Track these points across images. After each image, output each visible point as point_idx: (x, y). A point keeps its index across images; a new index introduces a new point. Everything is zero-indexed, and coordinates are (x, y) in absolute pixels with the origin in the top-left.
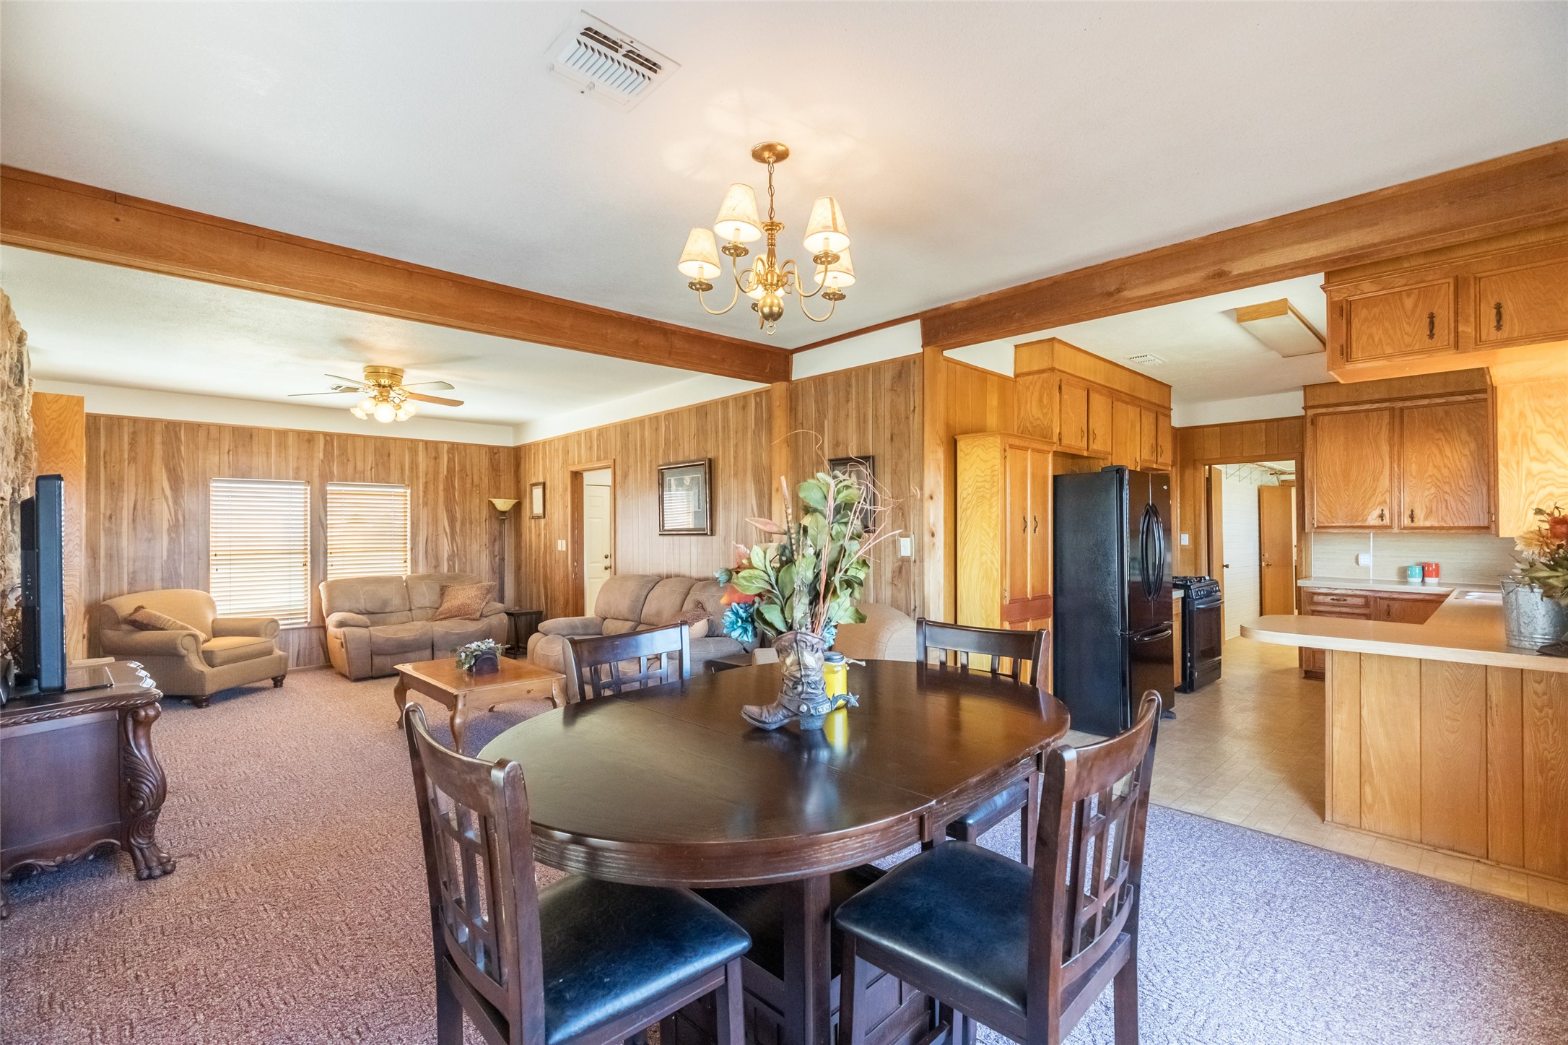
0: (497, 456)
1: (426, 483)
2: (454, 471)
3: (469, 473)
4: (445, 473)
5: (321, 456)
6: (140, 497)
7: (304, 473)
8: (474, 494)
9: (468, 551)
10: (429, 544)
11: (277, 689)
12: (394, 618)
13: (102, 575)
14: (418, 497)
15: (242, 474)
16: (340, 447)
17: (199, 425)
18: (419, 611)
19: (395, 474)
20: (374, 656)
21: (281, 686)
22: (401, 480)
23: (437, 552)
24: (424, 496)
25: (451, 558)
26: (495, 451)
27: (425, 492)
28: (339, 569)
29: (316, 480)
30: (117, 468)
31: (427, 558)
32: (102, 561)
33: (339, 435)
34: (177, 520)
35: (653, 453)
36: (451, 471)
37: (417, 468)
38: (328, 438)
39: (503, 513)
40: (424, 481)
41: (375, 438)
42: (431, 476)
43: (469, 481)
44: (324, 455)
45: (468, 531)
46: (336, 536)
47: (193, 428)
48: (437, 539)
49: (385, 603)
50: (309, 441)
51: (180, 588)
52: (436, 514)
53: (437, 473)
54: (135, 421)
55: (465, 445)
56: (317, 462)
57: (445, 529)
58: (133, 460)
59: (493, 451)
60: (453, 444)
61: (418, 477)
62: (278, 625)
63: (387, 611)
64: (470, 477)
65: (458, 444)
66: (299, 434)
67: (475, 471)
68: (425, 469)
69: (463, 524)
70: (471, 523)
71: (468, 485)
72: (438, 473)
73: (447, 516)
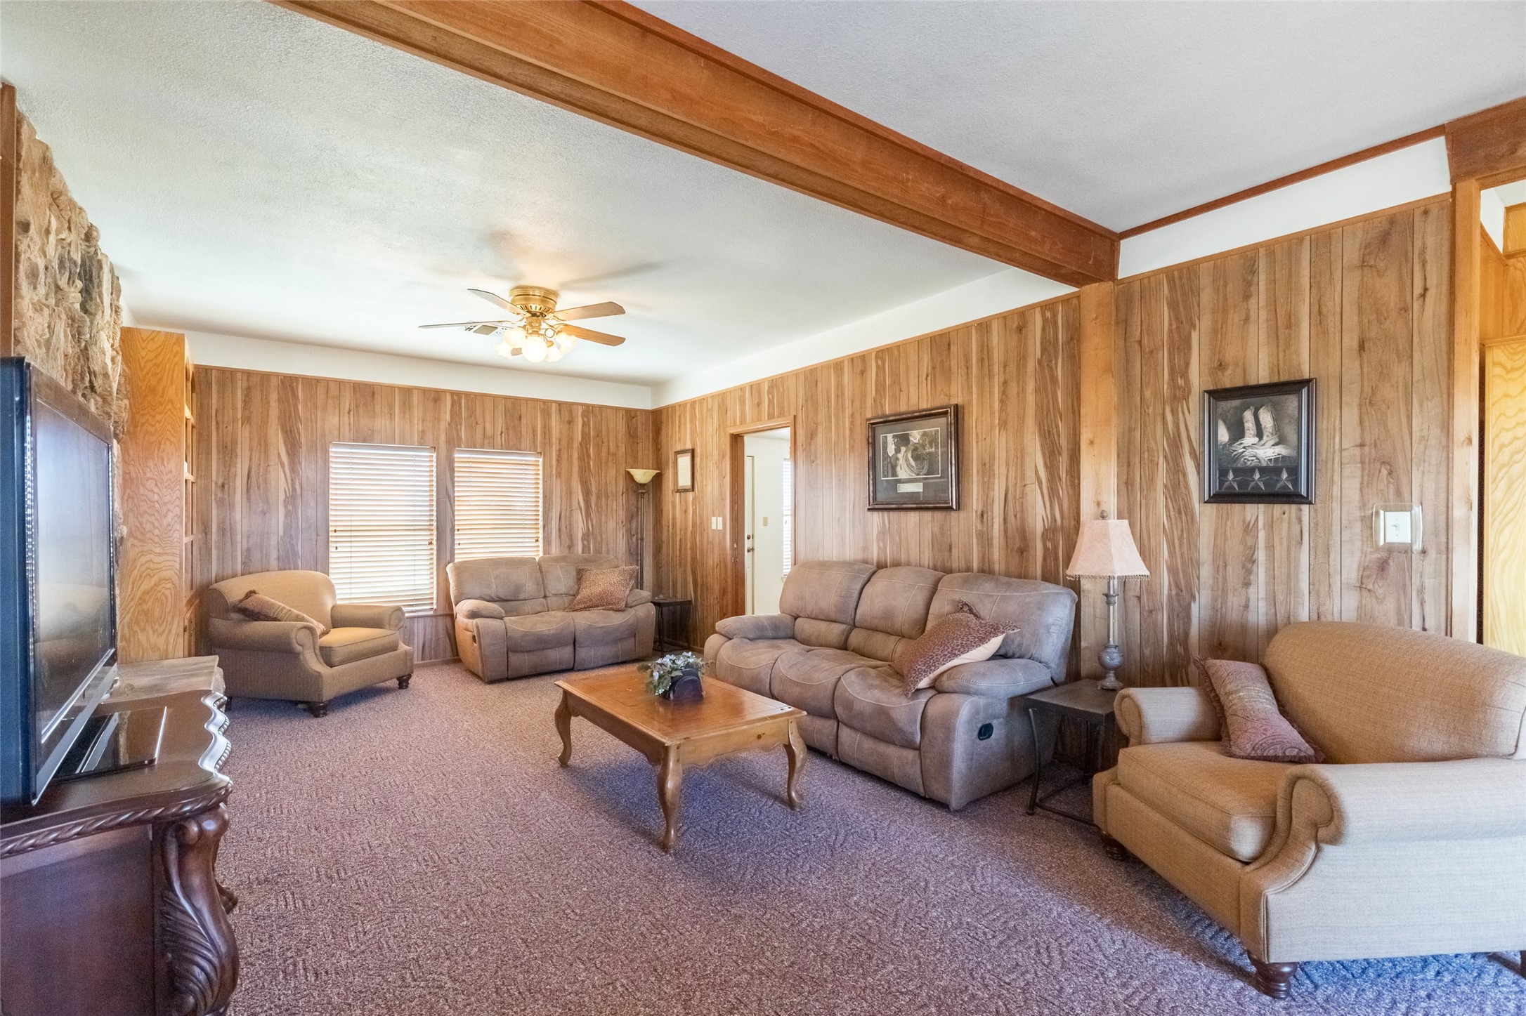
0: (634, 420)
1: (560, 450)
2: (589, 438)
3: (605, 440)
4: (580, 439)
5: (448, 417)
6: (254, 463)
7: (429, 437)
8: (610, 463)
9: (604, 529)
10: (563, 520)
11: (403, 691)
12: (527, 606)
13: (214, 552)
14: (551, 466)
15: (363, 438)
16: (467, 408)
17: (318, 380)
18: (554, 599)
19: (527, 441)
20: (510, 654)
21: (407, 687)
22: (533, 449)
23: (570, 531)
24: (557, 466)
25: (586, 537)
26: (633, 415)
27: (558, 461)
28: (468, 549)
29: (443, 446)
30: (230, 428)
31: (560, 537)
32: (214, 537)
33: (468, 394)
34: (294, 490)
35: (857, 403)
36: (585, 436)
37: (550, 433)
38: (455, 397)
39: (643, 485)
40: (558, 448)
41: (506, 398)
42: (564, 443)
43: (604, 449)
44: (451, 416)
45: (604, 507)
46: (464, 512)
47: (312, 383)
48: (571, 516)
49: (518, 589)
50: (436, 400)
51: (298, 569)
52: (570, 485)
53: (570, 440)
54: (248, 374)
55: (601, 407)
56: (443, 425)
57: (579, 504)
58: (247, 420)
59: (630, 414)
60: (587, 406)
61: (550, 444)
62: (403, 613)
63: (521, 597)
64: (605, 444)
65: (593, 406)
66: (425, 391)
67: (612, 438)
68: (558, 434)
69: (598, 498)
70: (607, 497)
71: (604, 454)
72: (572, 439)
73: (582, 489)
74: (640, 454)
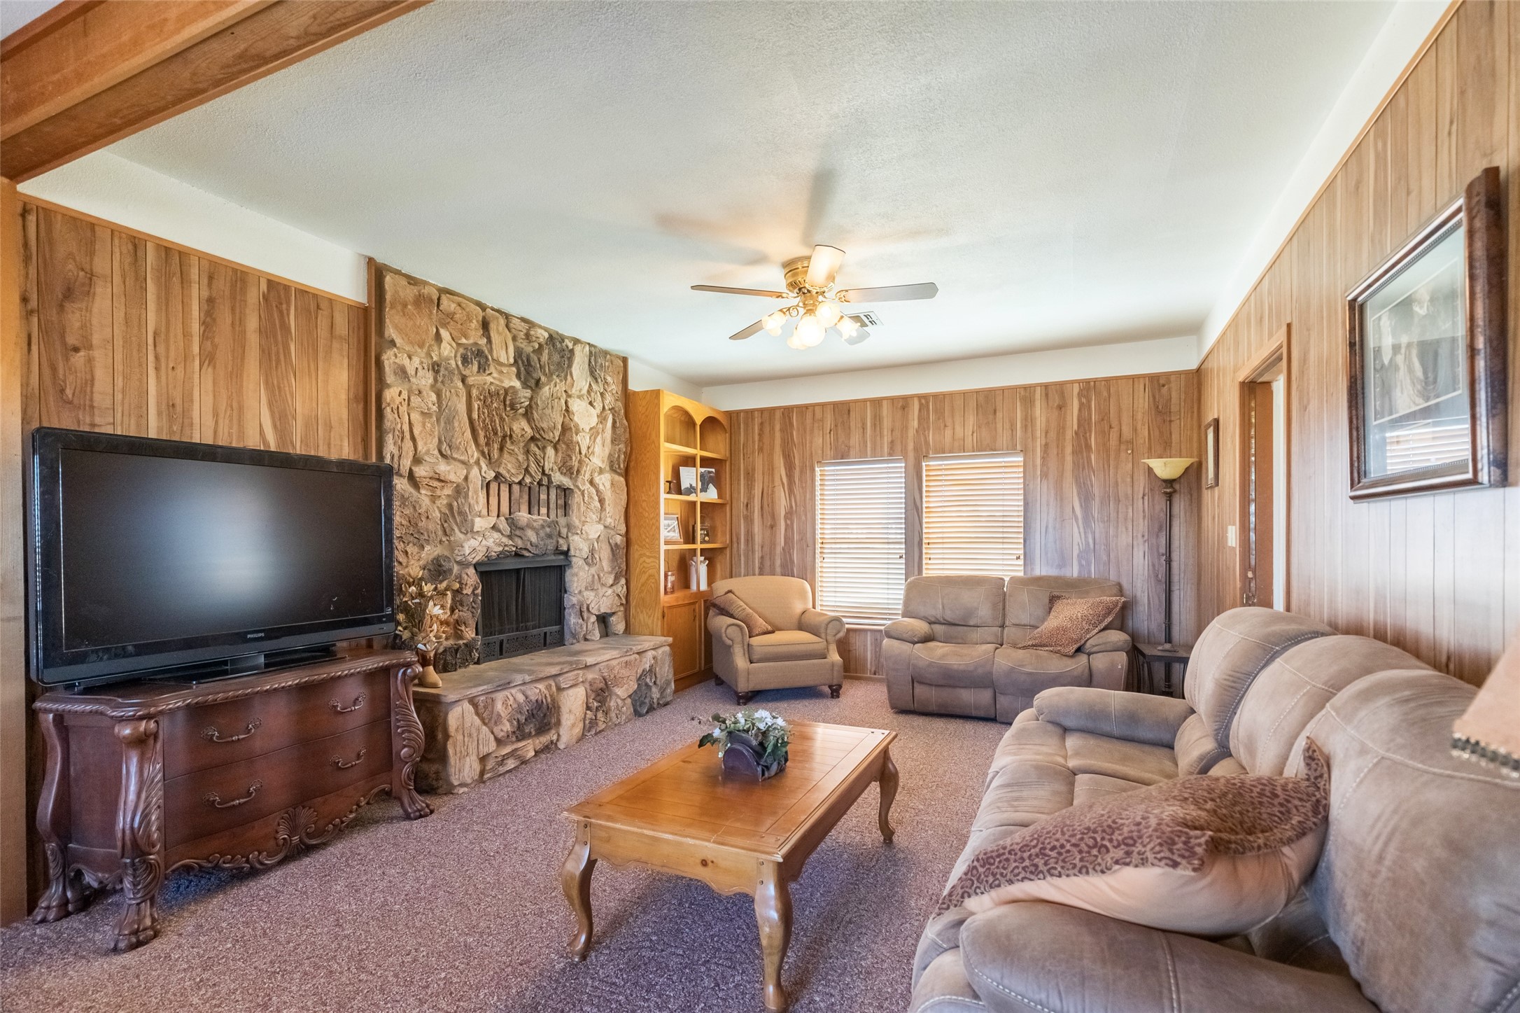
0: (1164, 390)
1: (1046, 444)
2: (1090, 424)
3: (1115, 423)
4: (1075, 427)
5: (916, 424)
6: (766, 484)
7: (898, 447)
8: (1123, 455)
10: (1051, 533)
11: (834, 701)
12: (976, 635)
13: (742, 558)
14: (1034, 466)
15: (842, 454)
16: (936, 411)
17: (807, 407)
18: (1013, 629)
19: (1003, 437)
20: (916, 684)
21: (838, 697)
22: (1012, 449)
23: (1063, 547)
24: (1043, 465)
25: (1087, 556)
26: (1162, 382)
27: (1044, 458)
28: (936, 565)
29: (911, 454)
30: (751, 459)
31: (1047, 553)
32: (742, 546)
33: (935, 396)
34: (791, 507)
36: (1084, 422)
37: (1033, 425)
38: (923, 401)
39: (1169, 482)
40: (1044, 442)
41: (978, 392)
42: (1052, 435)
43: (1114, 435)
44: (919, 421)
45: (1114, 515)
46: (932, 526)
47: (803, 409)
48: (1063, 529)
49: (970, 613)
50: (903, 408)
51: (773, 573)
52: (1061, 489)
53: (1061, 430)
54: (762, 411)
55: (1108, 380)
56: (911, 433)
57: (1074, 513)
58: (761, 449)
59: (1157, 382)
60: (1087, 382)
61: (1034, 438)
62: (842, 624)
63: (972, 623)
64: (1116, 429)
65: (1095, 381)
66: (892, 400)
67: (1126, 420)
68: (1044, 425)
69: (1104, 504)
70: (1118, 501)
71: (1113, 442)
72: (1064, 428)
73: (1079, 494)
74: (1175, 437)
